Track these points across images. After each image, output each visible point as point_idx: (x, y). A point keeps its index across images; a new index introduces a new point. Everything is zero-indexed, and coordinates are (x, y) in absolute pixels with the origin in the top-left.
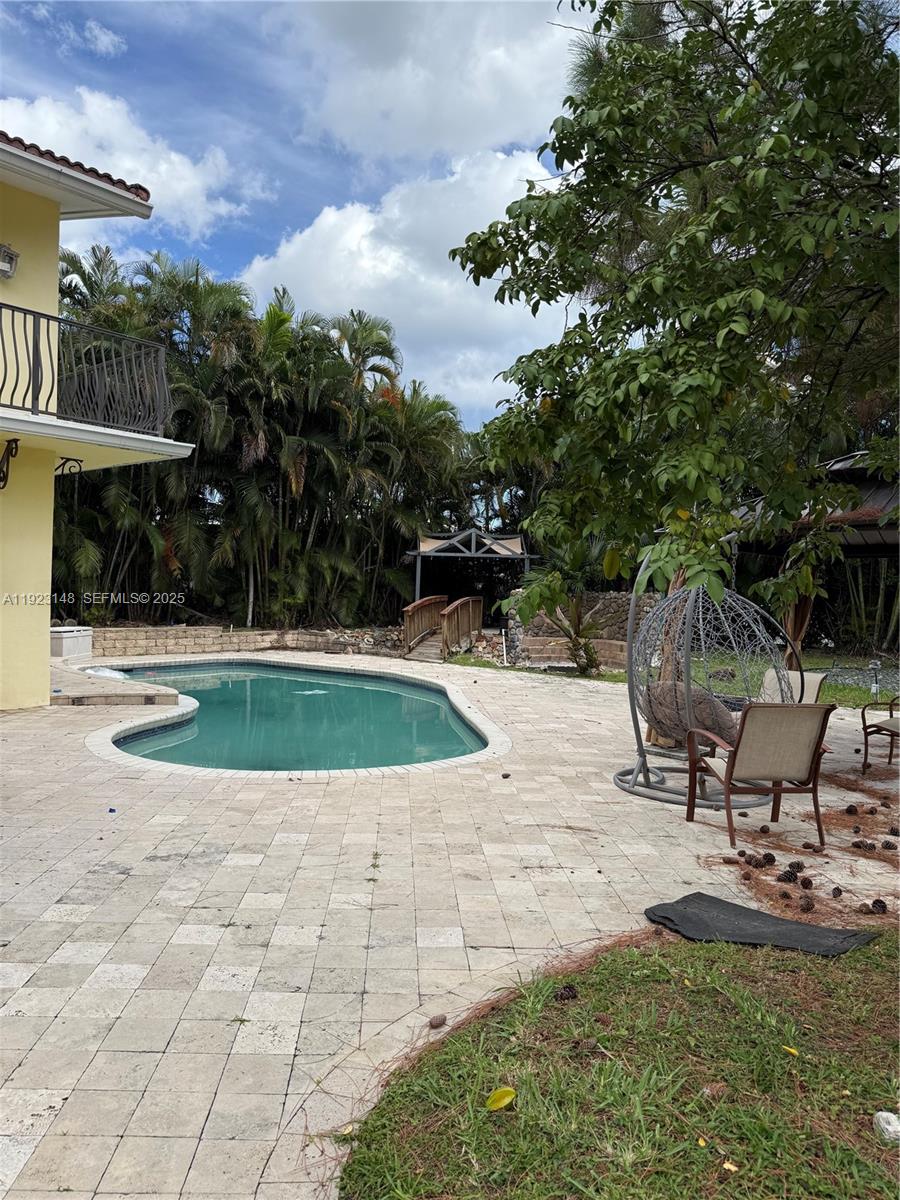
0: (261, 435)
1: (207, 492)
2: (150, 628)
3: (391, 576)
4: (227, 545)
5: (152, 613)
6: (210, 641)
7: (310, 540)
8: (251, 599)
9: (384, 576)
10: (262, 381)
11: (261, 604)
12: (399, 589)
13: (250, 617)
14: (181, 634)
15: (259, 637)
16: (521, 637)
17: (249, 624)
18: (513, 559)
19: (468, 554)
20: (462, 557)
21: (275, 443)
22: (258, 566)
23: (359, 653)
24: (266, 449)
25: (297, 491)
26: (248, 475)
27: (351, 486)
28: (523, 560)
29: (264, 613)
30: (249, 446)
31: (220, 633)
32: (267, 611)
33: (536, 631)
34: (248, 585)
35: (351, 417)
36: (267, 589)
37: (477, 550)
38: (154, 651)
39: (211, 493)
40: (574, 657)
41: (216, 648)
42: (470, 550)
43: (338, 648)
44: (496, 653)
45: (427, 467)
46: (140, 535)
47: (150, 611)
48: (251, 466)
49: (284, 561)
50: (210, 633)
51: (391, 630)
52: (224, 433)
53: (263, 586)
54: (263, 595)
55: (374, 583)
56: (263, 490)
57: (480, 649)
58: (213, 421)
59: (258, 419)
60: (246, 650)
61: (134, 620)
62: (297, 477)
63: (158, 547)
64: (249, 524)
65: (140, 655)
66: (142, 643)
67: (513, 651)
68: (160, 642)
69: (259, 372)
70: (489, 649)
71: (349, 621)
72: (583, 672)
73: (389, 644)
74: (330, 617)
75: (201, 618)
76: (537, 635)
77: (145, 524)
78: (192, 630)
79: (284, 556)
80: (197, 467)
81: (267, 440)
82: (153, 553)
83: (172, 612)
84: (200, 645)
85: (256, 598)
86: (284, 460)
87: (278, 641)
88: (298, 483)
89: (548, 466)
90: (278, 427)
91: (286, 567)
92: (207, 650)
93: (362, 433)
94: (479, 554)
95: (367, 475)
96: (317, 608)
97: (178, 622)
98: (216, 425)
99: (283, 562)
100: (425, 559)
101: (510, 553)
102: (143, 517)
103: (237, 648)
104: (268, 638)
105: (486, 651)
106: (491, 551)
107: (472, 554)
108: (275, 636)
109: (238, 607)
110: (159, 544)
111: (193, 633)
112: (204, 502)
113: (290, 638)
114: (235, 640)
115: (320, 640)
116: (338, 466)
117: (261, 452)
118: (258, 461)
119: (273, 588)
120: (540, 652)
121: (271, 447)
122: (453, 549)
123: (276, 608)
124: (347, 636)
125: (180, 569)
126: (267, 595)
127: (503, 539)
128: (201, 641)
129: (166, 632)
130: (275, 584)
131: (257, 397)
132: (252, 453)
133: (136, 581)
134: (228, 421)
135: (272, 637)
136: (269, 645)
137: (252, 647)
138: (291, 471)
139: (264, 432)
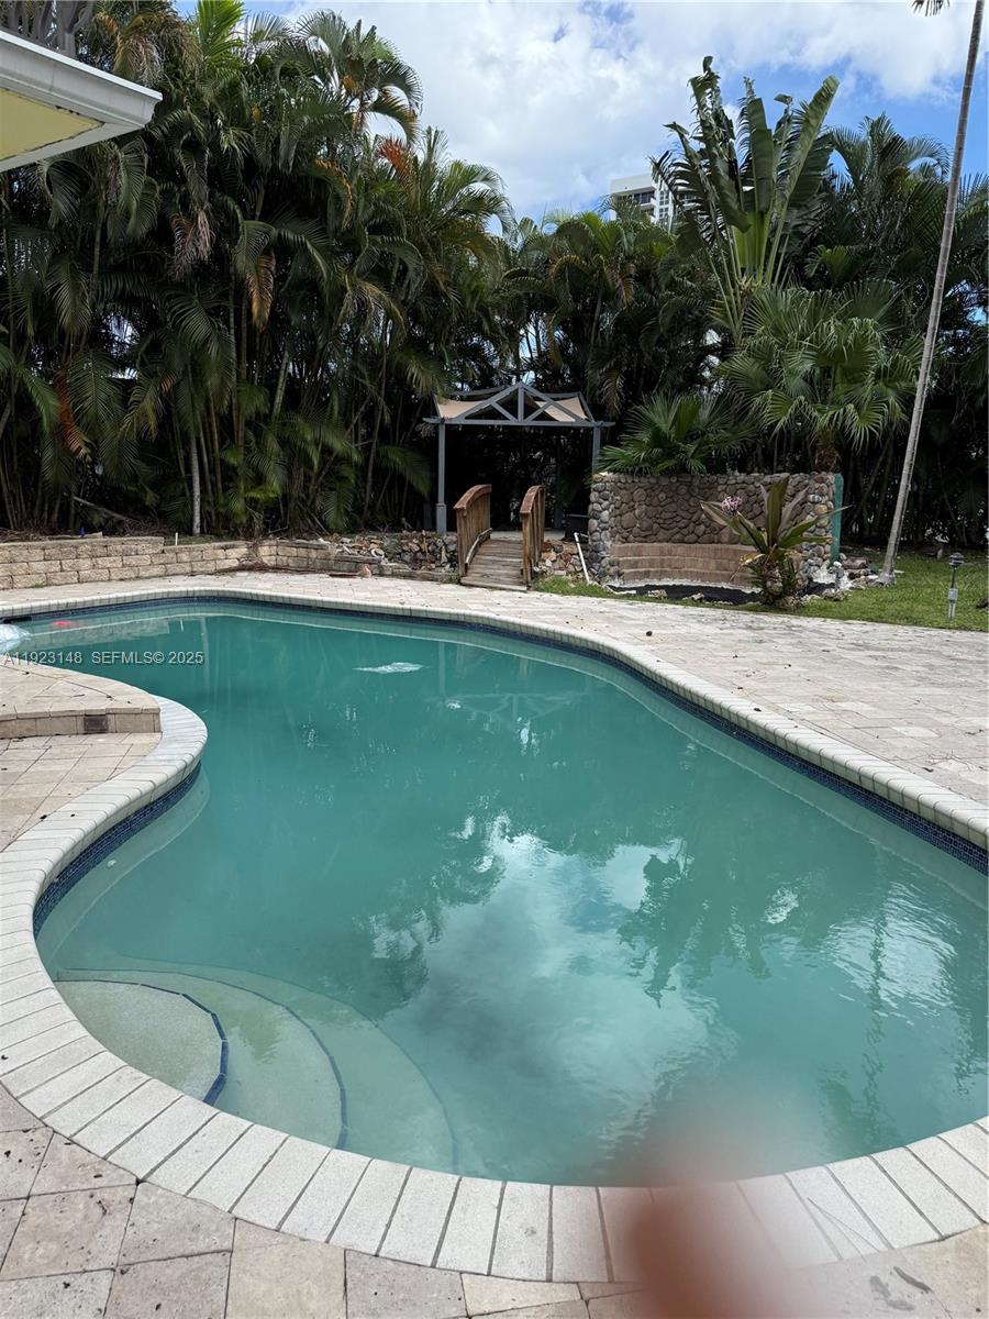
0: (202, 218)
1: (113, 323)
2: (47, 542)
3: (397, 457)
4: (149, 404)
5: (46, 515)
6: (146, 559)
7: (279, 399)
8: (197, 492)
9: (386, 456)
10: (203, 117)
11: (211, 499)
12: (410, 476)
13: (197, 520)
14: (100, 551)
15: (220, 552)
16: (608, 544)
17: (197, 530)
18: (577, 429)
19: (512, 421)
20: (504, 427)
21: (226, 231)
22: (202, 440)
23: (381, 574)
24: (211, 241)
25: (260, 316)
26: (183, 288)
27: (349, 305)
28: (589, 430)
29: (217, 514)
30: (184, 235)
31: (161, 547)
32: (221, 510)
33: (625, 534)
34: (189, 469)
35: (348, 188)
36: (219, 476)
37: (525, 417)
38: (59, 578)
39: (119, 326)
40: (761, 580)
41: (156, 570)
42: (515, 414)
43: (346, 566)
44: (571, 568)
45: (447, 284)
46: (14, 390)
47: (42, 512)
48: (189, 271)
49: (241, 432)
50: (145, 547)
51: (407, 537)
52: (142, 204)
53: (212, 471)
54: (214, 485)
55: (371, 467)
56: (212, 313)
57: (548, 563)
58: (123, 181)
59: (198, 189)
60: (202, 573)
61: (19, 527)
62: (261, 291)
63: (47, 410)
64: (185, 372)
65: (37, 586)
66: (39, 566)
67: (597, 565)
68: (67, 564)
69: (197, 98)
70: (560, 563)
71: (343, 523)
72: (772, 602)
73: (407, 558)
74: (311, 517)
75: (120, 522)
76: (626, 540)
77: (21, 370)
78: (116, 542)
79: (242, 424)
80: (100, 273)
81: (213, 228)
82: (41, 419)
83: (77, 514)
84: (131, 567)
85: (203, 491)
86: (242, 261)
87: (248, 557)
88: (262, 300)
89: (627, 284)
90: (231, 204)
91: (247, 442)
92: (142, 573)
93: (363, 216)
94: (529, 422)
95: (372, 291)
96: (292, 505)
97: (91, 529)
98: (129, 188)
99: (241, 434)
100: (451, 429)
101: (573, 420)
102: (18, 361)
103: (188, 569)
104: (233, 553)
105: (557, 565)
106: (545, 417)
107: (518, 421)
108: (245, 550)
109: (177, 504)
110: (48, 405)
111: (118, 547)
112: (109, 339)
113: (267, 552)
114: (184, 557)
115: (314, 554)
116: (329, 273)
117: (205, 248)
118: (201, 262)
119: (229, 474)
120: (635, 565)
121: (219, 237)
122: (491, 413)
123: (238, 506)
124: (347, 546)
125: (87, 444)
126: (220, 485)
127: (563, 399)
128: (132, 560)
129: (76, 548)
130: (234, 469)
131: (193, 147)
132: (190, 248)
133: (16, 467)
134: (149, 185)
135: (238, 552)
136: (236, 564)
137: (211, 567)
138: (251, 279)
139: (207, 213)
